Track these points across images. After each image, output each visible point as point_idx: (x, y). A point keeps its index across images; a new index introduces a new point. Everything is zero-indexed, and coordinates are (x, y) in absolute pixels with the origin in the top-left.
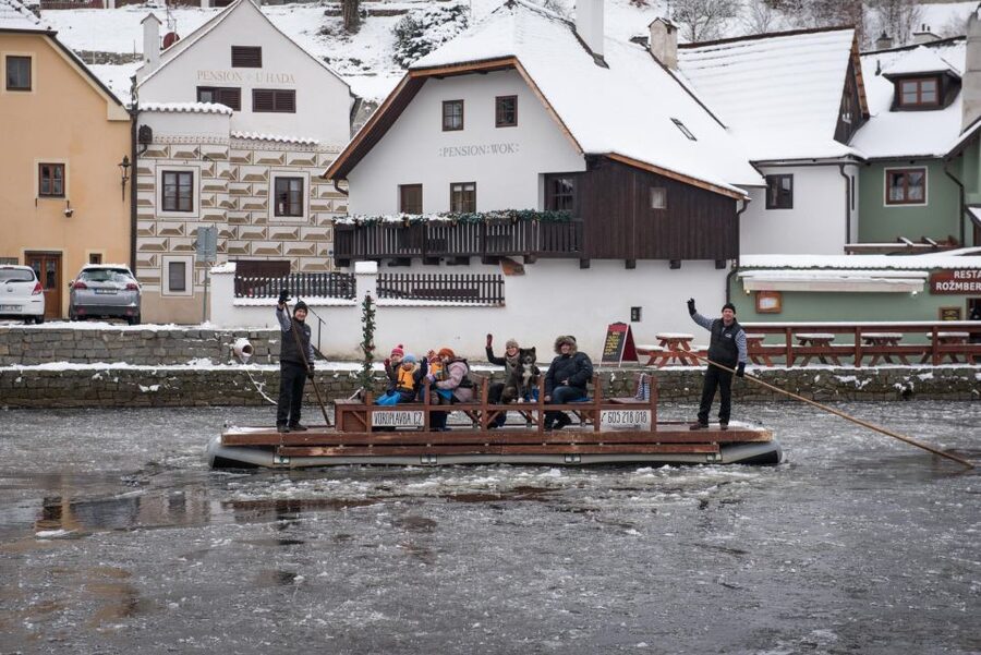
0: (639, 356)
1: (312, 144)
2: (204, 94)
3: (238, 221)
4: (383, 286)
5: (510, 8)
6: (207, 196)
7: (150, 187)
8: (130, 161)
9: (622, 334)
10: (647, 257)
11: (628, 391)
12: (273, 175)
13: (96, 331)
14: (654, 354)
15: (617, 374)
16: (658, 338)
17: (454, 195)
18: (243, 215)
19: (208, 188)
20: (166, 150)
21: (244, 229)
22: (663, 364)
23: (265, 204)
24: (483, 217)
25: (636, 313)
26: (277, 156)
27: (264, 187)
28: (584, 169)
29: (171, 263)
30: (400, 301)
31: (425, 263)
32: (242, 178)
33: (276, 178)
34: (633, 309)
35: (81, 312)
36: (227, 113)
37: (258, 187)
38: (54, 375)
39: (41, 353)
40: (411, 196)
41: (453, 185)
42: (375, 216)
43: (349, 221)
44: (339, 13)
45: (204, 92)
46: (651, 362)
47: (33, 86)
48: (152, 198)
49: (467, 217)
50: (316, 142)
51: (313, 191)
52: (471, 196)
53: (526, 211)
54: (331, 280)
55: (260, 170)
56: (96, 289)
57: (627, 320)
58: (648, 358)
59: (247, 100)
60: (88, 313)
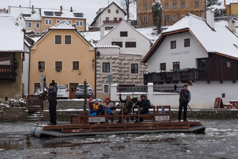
0: (224, 107)
1: (140, 55)
2: (113, 44)
3: (122, 75)
4: (155, 89)
5: (188, 16)
6: (114, 69)
7: (99, 67)
8: (95, 60)
9: (219, 101)
10: (226, 80)
11: (221, 116)
12: (130, 63)
13: (80, 101)
14: (228, 106)
15: (217, 111)
16: (230, 102)
17: (174, 65)
18: (123, 73)
19: (114, 66)
20: (103, 57)
21: (123, 77)
22: (231, 109)
23: (129, 70)
24: (181, 70)
25: (224, 95)
26: (131, 58)
27: (128, 66)
28: (208, 57)
29: (105, 85)
30: (159, 93)
31: (166, 83)
32: (123, 64)
33: (131, 64)
34: (223, 94)
35: (78, 96)
36: (118, 48)
37: (127, 66)
38: (69, 112)
39: (67, 107)
40: (163, 66)
41: (174, 63)
42: (153, 71)
43: (147, 73)
44: (156, 29)
45: (113, 43)
46: (228, 108)
47: (71, 43)
48: (100, 69)
49: (177, 71)
50: (141, 54)
51: (141, 67)
52: (179, 65)
53: (192, 68)
54: (141, 88)
55: (127, 62)
56: (81, 90)
57: (221, 97)
58: (227, 107)
59: (124, 45)
60: (79, 97)
